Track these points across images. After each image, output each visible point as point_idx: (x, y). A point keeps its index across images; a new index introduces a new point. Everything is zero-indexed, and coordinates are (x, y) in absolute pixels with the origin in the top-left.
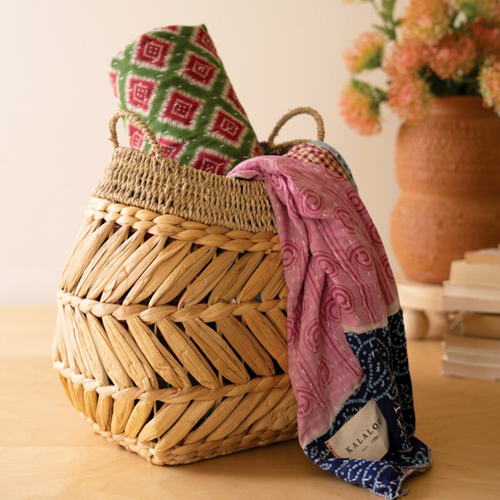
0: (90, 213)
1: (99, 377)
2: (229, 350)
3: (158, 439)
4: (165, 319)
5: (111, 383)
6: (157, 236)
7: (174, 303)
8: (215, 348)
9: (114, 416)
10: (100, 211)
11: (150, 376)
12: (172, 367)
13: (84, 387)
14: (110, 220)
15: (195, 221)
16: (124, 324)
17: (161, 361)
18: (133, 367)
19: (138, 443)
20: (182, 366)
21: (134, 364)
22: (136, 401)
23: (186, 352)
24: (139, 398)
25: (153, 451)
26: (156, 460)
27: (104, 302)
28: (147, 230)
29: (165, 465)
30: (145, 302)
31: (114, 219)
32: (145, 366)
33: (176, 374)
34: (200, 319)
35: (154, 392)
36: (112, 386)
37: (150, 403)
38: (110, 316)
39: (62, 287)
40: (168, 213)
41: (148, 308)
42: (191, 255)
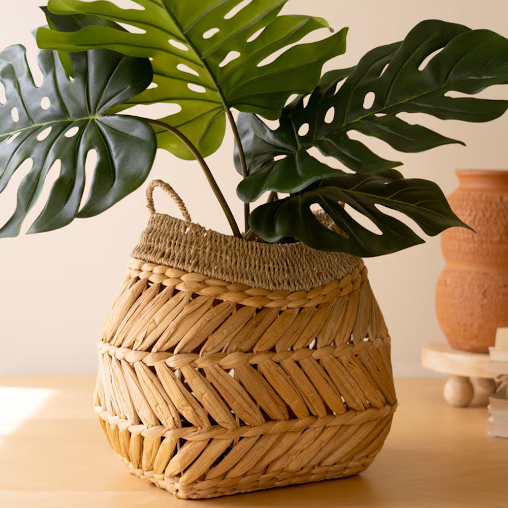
0: (128, 272)
1: (131, 417)
2: (245, 394)
3: (182, 473)
4: (188, 366)
5: (141, 423)
6: (183, 292)
7: (197, 351)
8: (233, 392)
9: (144, 453)
10: (136, 270)
11: (174, 416)
12: (194, 409)
13: (119, 428)
14: (144, 278)
15: (217, 279)
16: (152, 369)
17: (184, 402)
18: (159, 408)
19: (165, 478)
20: (203, 407)
21: (160, 405)
22: (163, 438)
23: (206, 395)
24: (164, 436)
25: (178, 486)
26: (181, 494)
27: (136, 350)
28: (175, 286)
29: (190, 499)
30: (171, 350)
31: (147, 277)
32: (170, 407)
33: (197, 415)
34: (219, 366)
35: (177, 431)
36: (141, 425)
37: (173, 440)
38: (141, 362)
39: (102, 338)
40: (193, 272)
41: (173, 355)
42: (213, 310)
